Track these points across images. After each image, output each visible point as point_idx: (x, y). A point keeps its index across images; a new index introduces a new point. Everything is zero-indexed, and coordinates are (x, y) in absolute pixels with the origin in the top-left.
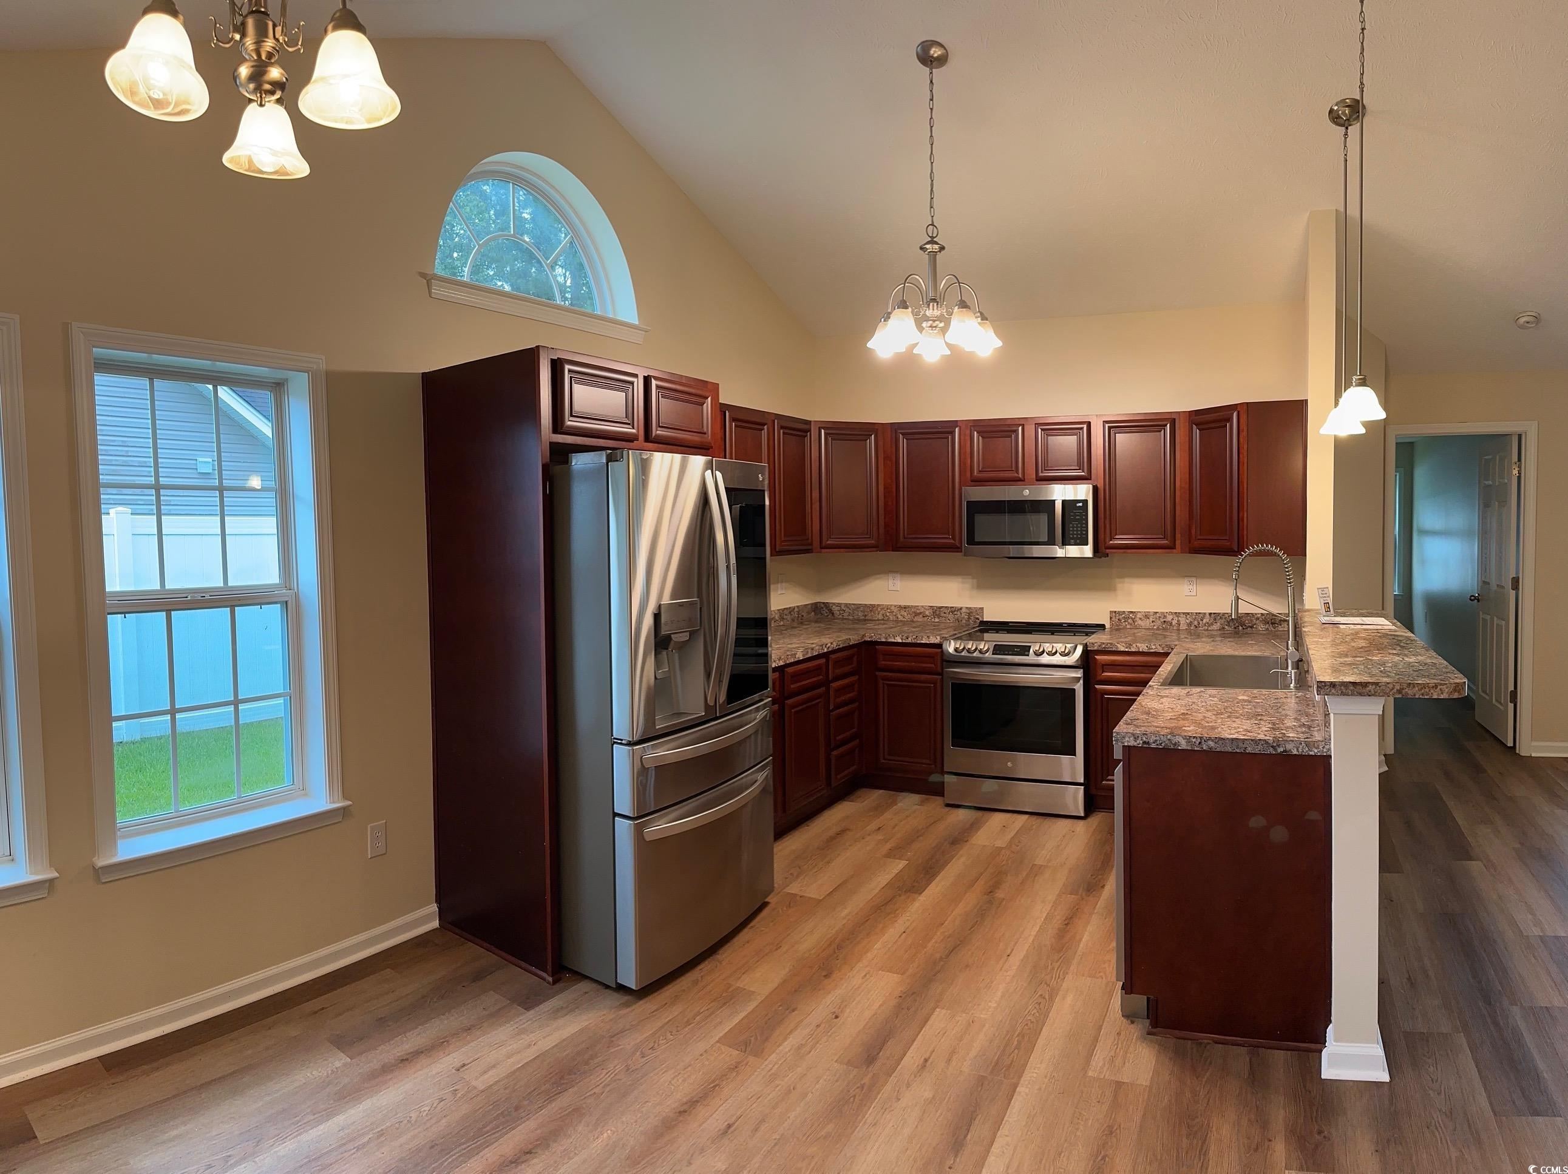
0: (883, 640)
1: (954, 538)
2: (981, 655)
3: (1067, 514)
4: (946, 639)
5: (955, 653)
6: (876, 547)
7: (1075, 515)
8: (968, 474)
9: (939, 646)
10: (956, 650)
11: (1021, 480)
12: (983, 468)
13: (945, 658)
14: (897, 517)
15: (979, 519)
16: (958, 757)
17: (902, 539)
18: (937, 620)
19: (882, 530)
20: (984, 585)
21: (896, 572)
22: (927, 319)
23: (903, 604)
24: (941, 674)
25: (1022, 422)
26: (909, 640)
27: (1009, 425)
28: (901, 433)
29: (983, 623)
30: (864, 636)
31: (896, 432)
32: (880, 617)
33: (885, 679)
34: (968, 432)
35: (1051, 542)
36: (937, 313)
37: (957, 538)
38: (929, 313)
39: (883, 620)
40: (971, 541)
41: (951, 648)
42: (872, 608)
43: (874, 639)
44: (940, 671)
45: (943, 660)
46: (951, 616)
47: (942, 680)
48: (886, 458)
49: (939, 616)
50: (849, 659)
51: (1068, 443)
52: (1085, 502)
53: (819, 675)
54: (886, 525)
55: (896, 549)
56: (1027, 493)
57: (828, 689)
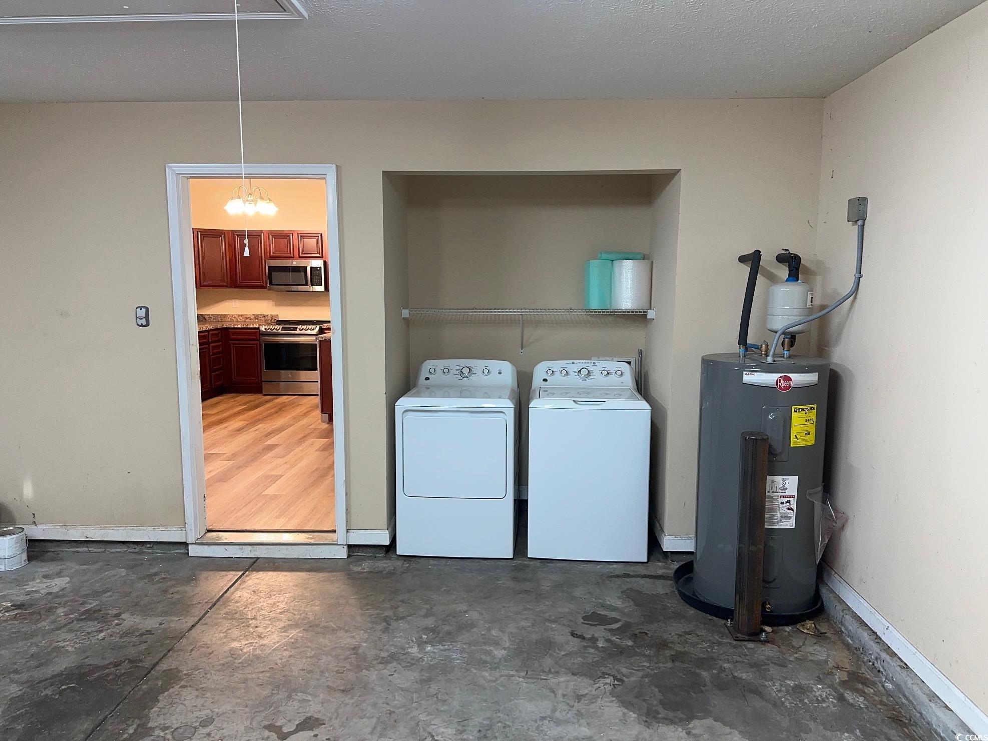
0: (232, 327)
1: (263, 283)
2: (276, 331)
3: (313, 273)
4: (261, 325)
5: (264, 330)
6: (226, 286)
7: (316, 273)
8: (268, 254)
9: (258, 328)
10: (265, 329)
11: (291, 257)
12: (275, 251)
13: (261, 333)
14: (236, 271)
15: (274, 274)
16: (267, 374)
17: (238, 282)
18: (257, 321)
19: (229, 279)
20: (278, 304)
21: (236, 299)
22: (248, 201)
23: (240, 314)
24: (259, 340)
25: (292, 232)
26: (244, 326)
27: (286, 233)
28: (237, 235)
29: (278, 321)
30: (223, 325)
31: (234, 235)
32: (230, 320)
33: (233, 344)
34: (267, 235)
35: (307, 284)
36: (252, 198)
37: (264, 282)
38: (249, 199)
39: (231, 321)
40: (271, 283)
41: (263, 328)
42: (225, 316)
43: (228, 326)
44: (258, 339)
45: (260, 334)
46: (263, 319)
47: (260, 343)
48: (230, 245)
49: (258, 319)
50: (217, 335)
51: (312, 243)
52: (320, 268)
53: (205, 339)
54: (231, 276)
55: (236, 287)
56: (295, 263)
57: (209, 346)
